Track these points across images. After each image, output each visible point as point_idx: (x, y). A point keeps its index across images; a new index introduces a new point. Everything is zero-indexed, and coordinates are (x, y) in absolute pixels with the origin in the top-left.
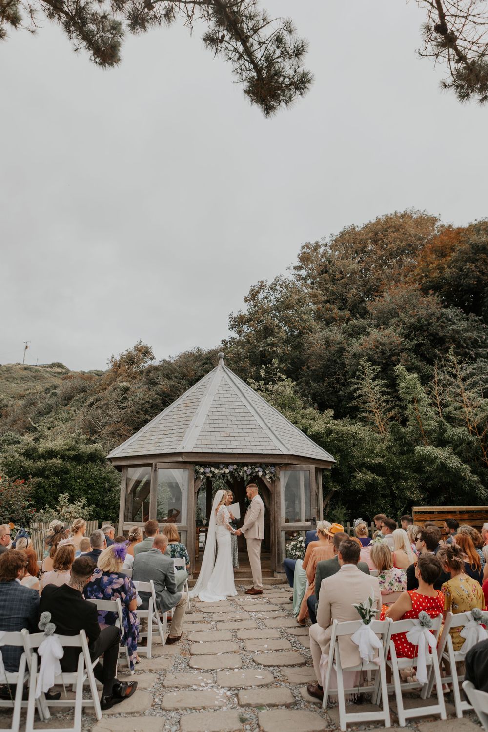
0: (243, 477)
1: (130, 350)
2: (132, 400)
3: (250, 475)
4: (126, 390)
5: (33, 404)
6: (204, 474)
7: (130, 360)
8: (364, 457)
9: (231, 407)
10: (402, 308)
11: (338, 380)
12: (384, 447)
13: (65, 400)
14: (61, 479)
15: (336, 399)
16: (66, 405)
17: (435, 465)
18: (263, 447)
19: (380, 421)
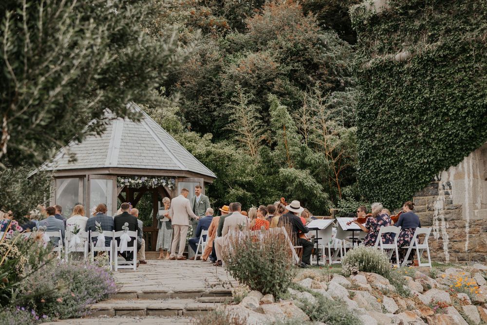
0: (152, 186)
3: (156, 185)
6: (124, 183)
8: (236, 176)
9: (138, 133)
10: (281, 29)
11: (212, 100)
12: (254, 167)
15: (209, 119)
17: (294, 184)
18: (167, 165)
19: (252, 145)
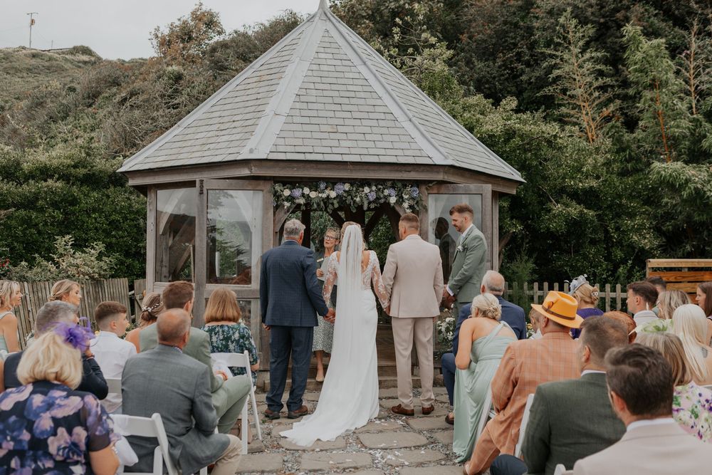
0: (362, 206)
1: (185, 19)
2: (188, 95)
3: (374, 202)
4: (178, 78)
5: (40, 104)
6: (291, 199)
7: (185, 35)
8: (564, 178)
9: (340, 81)
11: (519, 57)
12: (601, 160)
13: (89, 97)
14: (66, 214)
16: (90, 106)
17: (685, 194)
18: (399, 152)
19: (591, 123)
